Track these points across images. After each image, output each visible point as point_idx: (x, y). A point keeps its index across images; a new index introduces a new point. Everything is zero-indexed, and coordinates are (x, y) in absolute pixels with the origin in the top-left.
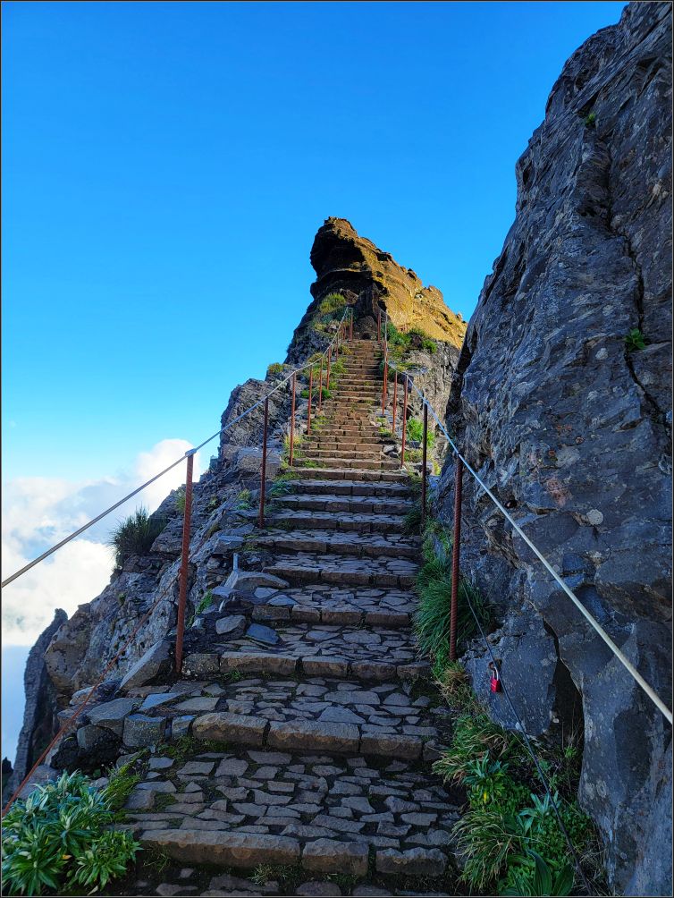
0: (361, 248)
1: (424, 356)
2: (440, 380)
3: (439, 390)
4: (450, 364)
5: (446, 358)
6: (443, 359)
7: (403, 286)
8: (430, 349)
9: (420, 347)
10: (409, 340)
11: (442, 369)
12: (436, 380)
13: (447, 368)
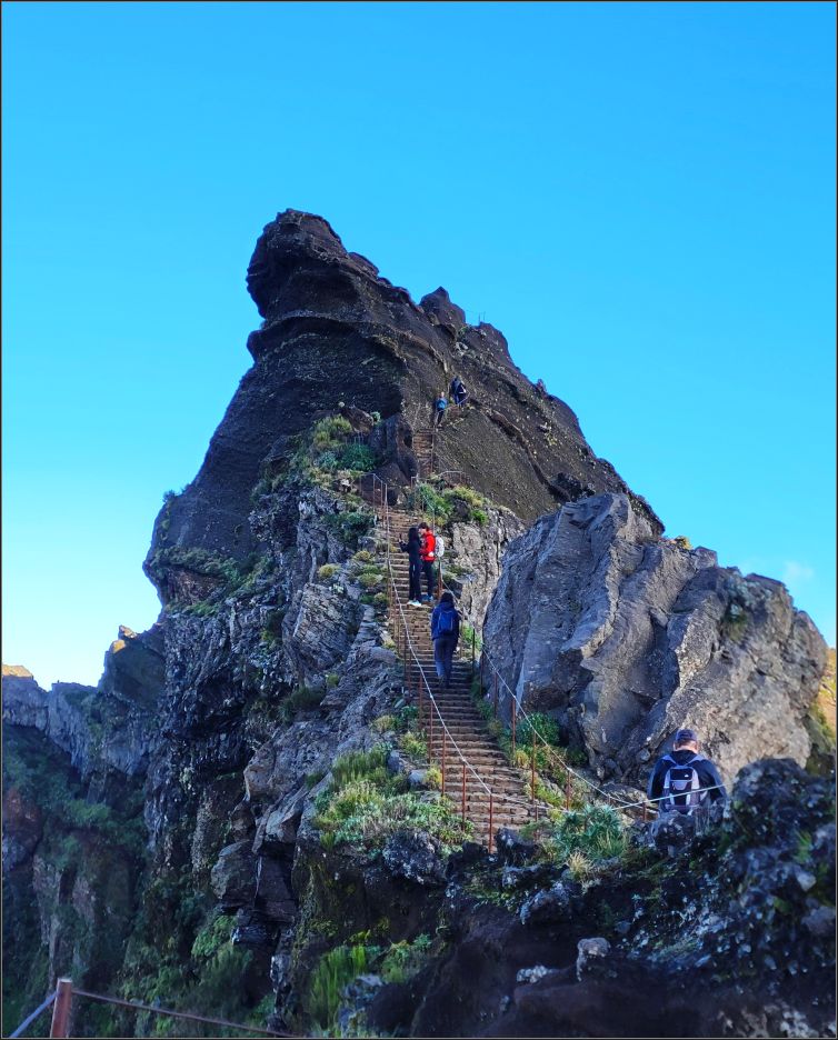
0: (352, 276)
1: (471, 529)
2: (493, 562)
3: (492, 574)
4: (506, 540)
5: (500, 532)
6: (496, 533)
7: (431, 353)
8: (479, 519)
9: (466, 519)
10: (451, 507)
11: (495, 547)
12: (487, 560)
13: (502, 544)
